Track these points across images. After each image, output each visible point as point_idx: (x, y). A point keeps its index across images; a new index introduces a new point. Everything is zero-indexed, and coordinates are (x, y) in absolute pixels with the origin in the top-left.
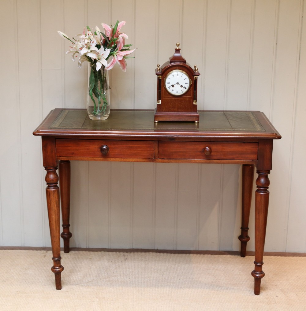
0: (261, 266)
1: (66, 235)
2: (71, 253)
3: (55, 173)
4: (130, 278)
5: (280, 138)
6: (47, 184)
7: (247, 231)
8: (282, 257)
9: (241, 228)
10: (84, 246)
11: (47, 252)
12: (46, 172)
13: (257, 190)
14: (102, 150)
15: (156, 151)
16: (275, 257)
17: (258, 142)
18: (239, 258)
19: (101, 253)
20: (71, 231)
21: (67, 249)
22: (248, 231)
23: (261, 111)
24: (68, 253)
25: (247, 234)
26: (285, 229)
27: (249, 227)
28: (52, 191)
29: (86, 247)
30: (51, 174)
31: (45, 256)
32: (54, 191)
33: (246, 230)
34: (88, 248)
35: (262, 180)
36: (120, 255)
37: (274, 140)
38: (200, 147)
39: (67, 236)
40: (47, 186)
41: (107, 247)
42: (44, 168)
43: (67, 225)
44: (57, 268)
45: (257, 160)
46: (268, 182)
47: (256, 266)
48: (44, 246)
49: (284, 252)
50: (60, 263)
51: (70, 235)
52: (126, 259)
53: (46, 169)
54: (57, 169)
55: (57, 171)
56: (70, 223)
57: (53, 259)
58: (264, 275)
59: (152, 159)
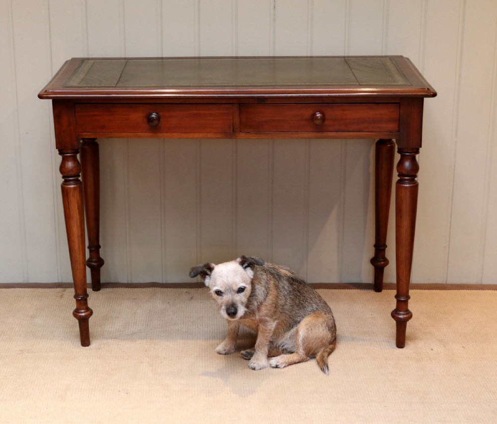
0: (406, 302)
1: (95, 262)
2: (102, 291)
3: (74, 159)
4: (199, 326)
5: (434, 95)
6: (63, 177)
7: (384, 250)
8: (441, 291)
9: (375, 246)
10: (123, 280)
11: (64, 291)
12: (60, 158)
13: (399, 180)
14: (150, 120)
15: (237, 120)
16: (430, 291)
17: (399, 103)
18: (372, 293)
19: (151, 290)
20: (102, 256)
21: (97, 285)
22: (386, 249)
23: (405, 56)
24: (98, 292)
25: (384, 254)
26: (445, 247)
27: (387, 243)
28: (70, 188)
29: (126, 282)
30: (68, 161)
31: (62, 296)
32: (74, 188)
33: (383, 248)
34: (129, 282)
35: (407, 164)
36: (182, 292)
37: (425, 99)
38: (307, 113)
39: (97, 264)
40: (63, 180)
41: (160, 282)
42: (57, 151)
43: (95, 247)
44: (83, 311)
45: (399, 132)
46: (415, 168)
47: (398, 302)
48: (60, 281)
49: (444, 283)
50: (86, 303)
51: (101, 262)
52: (192, 298)
53: (60, 154)
54: (77, 152)
55: (78, 156)
56: (101, 244)
57: (76, 297)
58: (411, 317)
59: (231, 132)
